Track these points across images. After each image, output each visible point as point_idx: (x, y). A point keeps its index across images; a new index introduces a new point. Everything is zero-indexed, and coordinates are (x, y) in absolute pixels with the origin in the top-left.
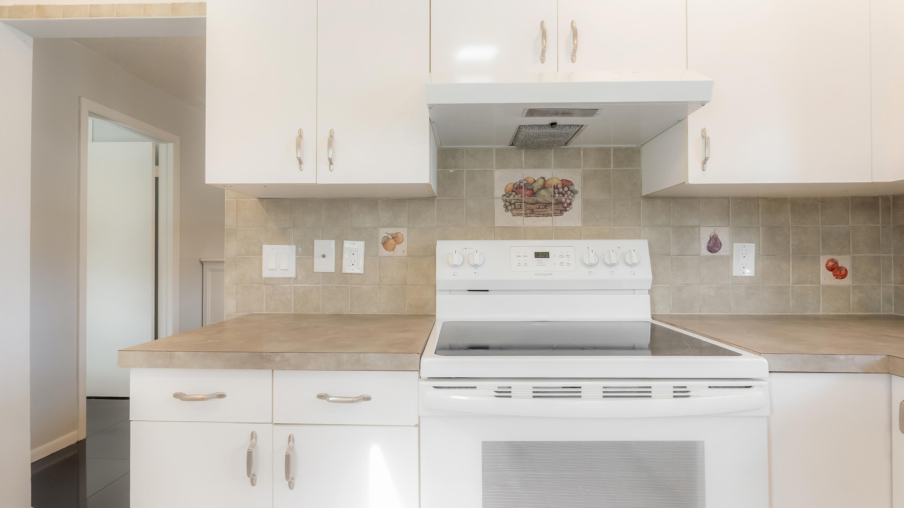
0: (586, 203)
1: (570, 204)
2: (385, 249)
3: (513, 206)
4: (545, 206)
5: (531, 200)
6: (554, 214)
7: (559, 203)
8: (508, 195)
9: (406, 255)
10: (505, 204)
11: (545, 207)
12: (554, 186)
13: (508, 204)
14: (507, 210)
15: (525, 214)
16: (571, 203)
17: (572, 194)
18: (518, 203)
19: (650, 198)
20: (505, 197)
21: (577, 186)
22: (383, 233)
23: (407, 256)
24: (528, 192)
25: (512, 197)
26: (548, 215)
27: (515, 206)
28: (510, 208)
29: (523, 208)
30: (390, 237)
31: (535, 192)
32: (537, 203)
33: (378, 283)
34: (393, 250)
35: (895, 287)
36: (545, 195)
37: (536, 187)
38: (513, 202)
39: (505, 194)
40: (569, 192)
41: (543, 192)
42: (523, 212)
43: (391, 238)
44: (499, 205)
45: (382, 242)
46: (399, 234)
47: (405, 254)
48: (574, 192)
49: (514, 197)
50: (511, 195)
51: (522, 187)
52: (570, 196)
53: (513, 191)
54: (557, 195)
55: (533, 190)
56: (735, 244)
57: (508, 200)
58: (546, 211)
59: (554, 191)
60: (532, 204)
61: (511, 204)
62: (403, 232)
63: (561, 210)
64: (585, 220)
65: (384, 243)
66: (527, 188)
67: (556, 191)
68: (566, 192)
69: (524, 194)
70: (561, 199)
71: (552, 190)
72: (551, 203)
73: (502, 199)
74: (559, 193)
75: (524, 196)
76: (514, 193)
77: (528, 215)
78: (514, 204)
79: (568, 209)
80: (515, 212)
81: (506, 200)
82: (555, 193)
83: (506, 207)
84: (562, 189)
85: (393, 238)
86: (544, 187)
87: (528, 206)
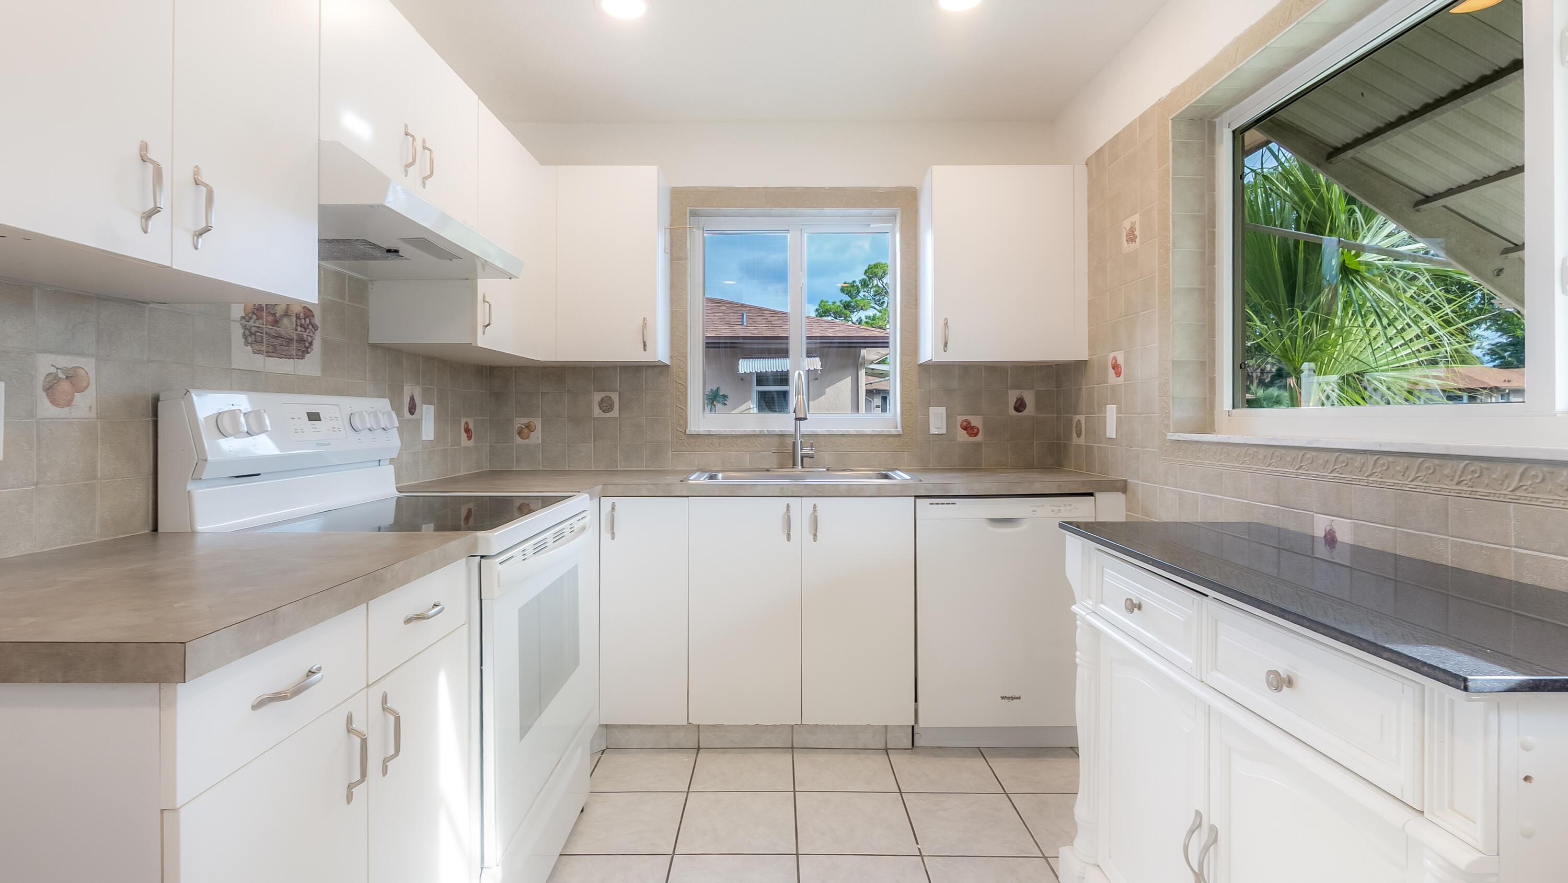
0: (325, 342)
1: (311, 344)
2: (51, 402)
3: (253, 337)
4: (288, 342)
5: (273, 330)
6: (297, 355)
7: (301, 340)
8: (247, 318)
9: (95, 416)
10: (244, 333)
11: (288, 344)
12: (296, 314)
13: (247, 332)
14: (247, 343)
15: (267, 352)
16: (312, 342)
17: (313, 330)
18: (259, 334)
19: (374, 346)
20: (243, 321)
21: (317, 321)
22: (46, 364)
23: (98, 418)
24: (270, 318)
25: (251, 323)
26: (290, 357)
27: (255, 338)
28: (250, 339)
29: (265, 342)
30: (61, 375)
31: (278, 318)
32: (280, 336)
33: (35, 480)
34: (69, 403)
35: (490, 445)
36: (288, 327)
37: (279, 312)
38: (254, 330)
39: (244, 315)
40: (310, 327)
41: (285, 321)
42: (264, 348)
43: (64, 377)
44: (237, 332)
45: (44, 386)
46: (80, 370)
47: (93, 414)
48: (315, 328)
49: (254, 323)
50: (251, 318)
51: (263, 308)
52: (311, 332)
53: (254, 314)
54: (299, 328)
55: (275, 315)
56: (424, 405)
57: (248, 327)
58: (288, 350)
59: (296, 321)
60: (275, 337)
61: (251, 334)
62: (87, 365)
63: (303, 351)
64: (325, 367)
65: (48, 389)
66: (269, 312)
67: (299, 324)
68: (308, 325)
69: (266, 320)
70: (303, 335)
71: (294, 319)
72: (293, 340)
73: (241, 324)
74: (302, 326)
75: (263, 323)
76: (255, 317)
77: (271, 354)
78: (254, 334)
79: (309, 350)
80: (257, 347)
81: (245, 326)
82: (297, 325)
83: (245, 336)
84: (303, 321)
85: (67, 377)
86: (286, 314)
87: (271, 340)
